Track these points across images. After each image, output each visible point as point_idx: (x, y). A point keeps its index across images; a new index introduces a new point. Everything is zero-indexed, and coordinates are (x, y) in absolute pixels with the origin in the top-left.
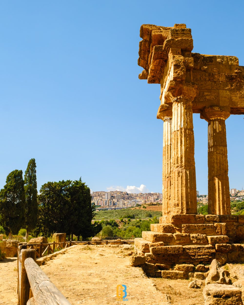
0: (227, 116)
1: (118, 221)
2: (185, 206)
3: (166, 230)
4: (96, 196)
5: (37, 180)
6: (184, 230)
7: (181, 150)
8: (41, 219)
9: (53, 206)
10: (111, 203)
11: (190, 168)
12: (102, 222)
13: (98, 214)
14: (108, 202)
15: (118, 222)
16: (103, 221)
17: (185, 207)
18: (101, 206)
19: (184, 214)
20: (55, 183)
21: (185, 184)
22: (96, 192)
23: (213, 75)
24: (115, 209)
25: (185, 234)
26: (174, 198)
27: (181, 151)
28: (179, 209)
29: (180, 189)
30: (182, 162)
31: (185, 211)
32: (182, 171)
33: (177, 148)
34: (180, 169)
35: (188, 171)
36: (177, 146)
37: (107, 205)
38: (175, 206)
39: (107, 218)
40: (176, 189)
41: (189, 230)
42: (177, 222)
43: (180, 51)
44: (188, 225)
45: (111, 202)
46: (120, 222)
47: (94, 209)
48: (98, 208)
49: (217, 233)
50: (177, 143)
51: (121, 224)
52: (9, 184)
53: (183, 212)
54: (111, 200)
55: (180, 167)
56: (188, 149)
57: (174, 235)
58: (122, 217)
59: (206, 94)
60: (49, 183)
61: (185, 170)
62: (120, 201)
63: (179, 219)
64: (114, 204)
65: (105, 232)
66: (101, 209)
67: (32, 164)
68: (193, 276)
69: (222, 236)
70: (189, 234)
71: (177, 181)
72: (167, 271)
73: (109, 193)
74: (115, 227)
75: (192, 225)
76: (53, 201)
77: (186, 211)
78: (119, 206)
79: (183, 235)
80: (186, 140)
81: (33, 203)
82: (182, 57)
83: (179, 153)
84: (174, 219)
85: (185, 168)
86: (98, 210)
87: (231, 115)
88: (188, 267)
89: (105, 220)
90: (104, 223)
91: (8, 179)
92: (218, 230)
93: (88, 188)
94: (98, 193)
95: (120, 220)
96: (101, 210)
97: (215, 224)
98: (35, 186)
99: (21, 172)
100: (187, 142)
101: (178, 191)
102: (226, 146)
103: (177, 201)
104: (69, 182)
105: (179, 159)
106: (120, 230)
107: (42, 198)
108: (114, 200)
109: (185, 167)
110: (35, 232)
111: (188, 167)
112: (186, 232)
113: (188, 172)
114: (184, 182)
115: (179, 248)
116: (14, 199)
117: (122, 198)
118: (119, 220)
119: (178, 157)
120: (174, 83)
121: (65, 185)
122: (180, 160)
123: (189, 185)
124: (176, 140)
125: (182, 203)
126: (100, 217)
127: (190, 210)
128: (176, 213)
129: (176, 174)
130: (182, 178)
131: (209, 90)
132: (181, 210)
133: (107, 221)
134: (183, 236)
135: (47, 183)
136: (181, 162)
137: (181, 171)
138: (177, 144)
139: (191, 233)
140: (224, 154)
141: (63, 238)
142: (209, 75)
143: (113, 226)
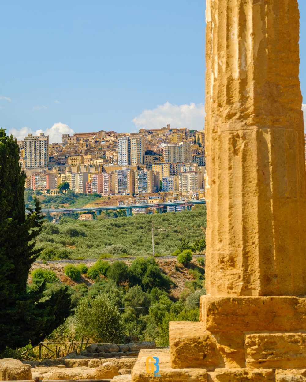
1: (168, 264)
2: (256, 264)
3: (186, 358)
4: (76, 154)
6: (253, 355)
7: (240, 54)
10: (142, 180)
11: (277, 120)
12: (101, 269)
13: (83, 235)
14: (129, 180)
15: (170, 270)
16: (104, 267)
17: (258, 270)
18: (100, 196)
19: (253, 297)
21: (256, 181)
22: (78, 137)
24: (164, 209)
25: (257, 370)
26: (219, 234)
27: (243, 58)
28: (237, 277)
29: (239, 201)
30: (247, 99)
31: (256, 284)
32: (244, 134)
33: (228, 47)
34: (238, 127)
35: (267, 133)
36: (228, 38)
37: (128, 191)
38: (221, 266)
39: (125, 251)
40: (226, 203)
41: (273, 355)
42: (227, 326)
44: (266, 337)
45: (144, 179)
46: (177, 269)
47: (36, 229)
48: (89, 207)
50: (229, 25)
51: (183, 277)
53: (251, 289)
54: (145, 170)
55: (239, 118)
56: (270, 46)
57: (214, 374)
58: (189, 248)
61: (255, 128)
62: (185, 171)
63: (235, 314)
64: (158, 187)
65: (87, 324)
66: (100, 211)
70: (270, 370)
71: (227, 171)
73: (135, 137)
74: (156, 293)
75: (282, 338)
77: (262, 283)
78: (181, 194)
79: (246, 373)
80: (259, 15)
83: (236, 62)
84: (214, 314)
85: (258, 122)
86: (88, 213)
89: (111, 263)
90: (106, 277)
93: (12, 137)
94: (87, 141)
95: (177, 260)
96: (102, 215)
100: (263, 19)
101: (231, 207)
103: (228, 247)
105: (236, 86)
106: (177, 304)
108: (156, 168)
109: (257, 116)
111: (267, 116)
112: (260, 363)
113: (268, 137)
114: (253, 174)
117: (194, 160)
118: (175, 259)
119: (230, 80)
122: (238, 90)
123: (271, 186)
124: (225, 13)
125: (246, 255)
126: (92, 246)
127: (275, 280)
128: (226, 290)
129: (226, 145)
130: (244, 159)
132: (244, 280)
133: (119, 266)
134: (247, 378)
136: (244, 99)
137: (241, 133)
138: (228, 29)
139: (278, 368)
143: (146, 288)
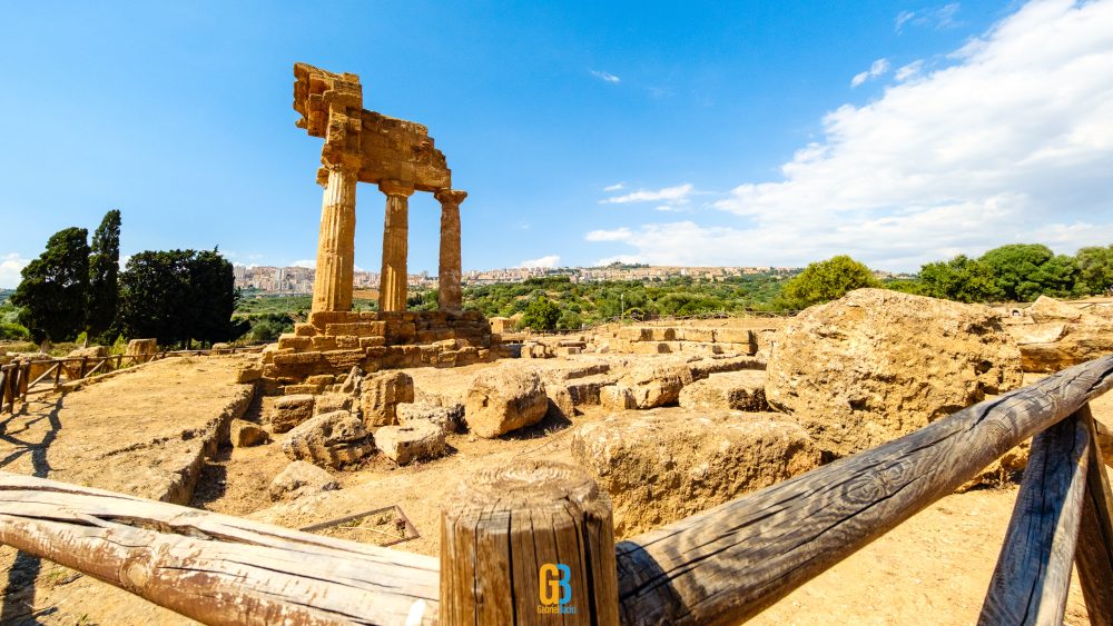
0: (410, 193)
1: (293, 314)
2: (332, 301)
3: (303, 333)
5: (121, 248)
6: (328, 331)
8: (122, 314)
9: (151, 291)
11: (346, 254)
14: (279, 285)
15: (293, 316)
17: (333, 303)
19: (330, 312)
20: (161, 253)
21: (335, 273)
23: (395, 143)
25: (329, 337)
26: (320, 290)
27: (334, 232)
28: (324, 305)
29: (328, 280)
30: (335, 246)
31: (332, 307)
32: (332, 258)
33: (329, 229)
34: (330, 255)
35: (341, 258)
36: (330, 226)
37: (278, 289)
38: (319, 301)
39: (275, 310)
40: (323, 280)
41: (335, 331)
42: (320, 321)
43: (344, 108)
44: (334, 325)
45: (286, 285)
49: (373, 334)
50: (330, 221)
51: (298, 319)
52: (54, 252)
53: (329, 309)
54: (286, 281)
55: (331, 252)
56: (344, 230)
57: (312, 339)
59: (384, 163)
60: (146, 252)
61: (337, 256)
63: (322, 317)
64: (291, 287)
67: (113, 219)
68: (331, 390)
69: (377, 338)
70: (334, 336)
71: (325, 269)
72: (293, 386)
73: (283, 269)
74: (286, 324)
75: (340, 326)
76: (153, 284)
77: (334, 307)
79: (325, 337)
80: (342, 219)
81: (108, 287)
82: (345, 118)
83: (331, 234)
84: (316, 318)
85: (337, 254)
87: (416, 191)
88: (325, 379)
89: (269, 314)
91: (53, 242)
92: (375, 329)
94: (263, 269)
95: (296, 313)
97: (372, 323)
98: (116, 255)
99: (85, 232)
101: (325, 281)
102: (407, 228)
103: (323, 294)
104: (191, 253)
107: (128, 278)
108: (294, 282)
109: (338, 252)
110: (106, 337)
111: (342, 253)
112: (330, 334)
114: (335, 271)
115: (316, 355)
116: (62, 278)
119: (329, 239)
120: (329, 147)
121: (181, 258)
122: (332, 243)
123: (341, 275)
125: (329, 298)
126: (261, 308)
127: (339, 306)
128: (320, 310)
129: (325, 261)
130: (332, 266)
131: (388, 160)
132: (327, 306)
133: (272, 315)
134: (325, 339)
135: (143, 252)
136: (333, 246)
139: (337, 336)
140: (404, 238)
141: (150, 348)
142: (390, 141)
143: (282, 323)
